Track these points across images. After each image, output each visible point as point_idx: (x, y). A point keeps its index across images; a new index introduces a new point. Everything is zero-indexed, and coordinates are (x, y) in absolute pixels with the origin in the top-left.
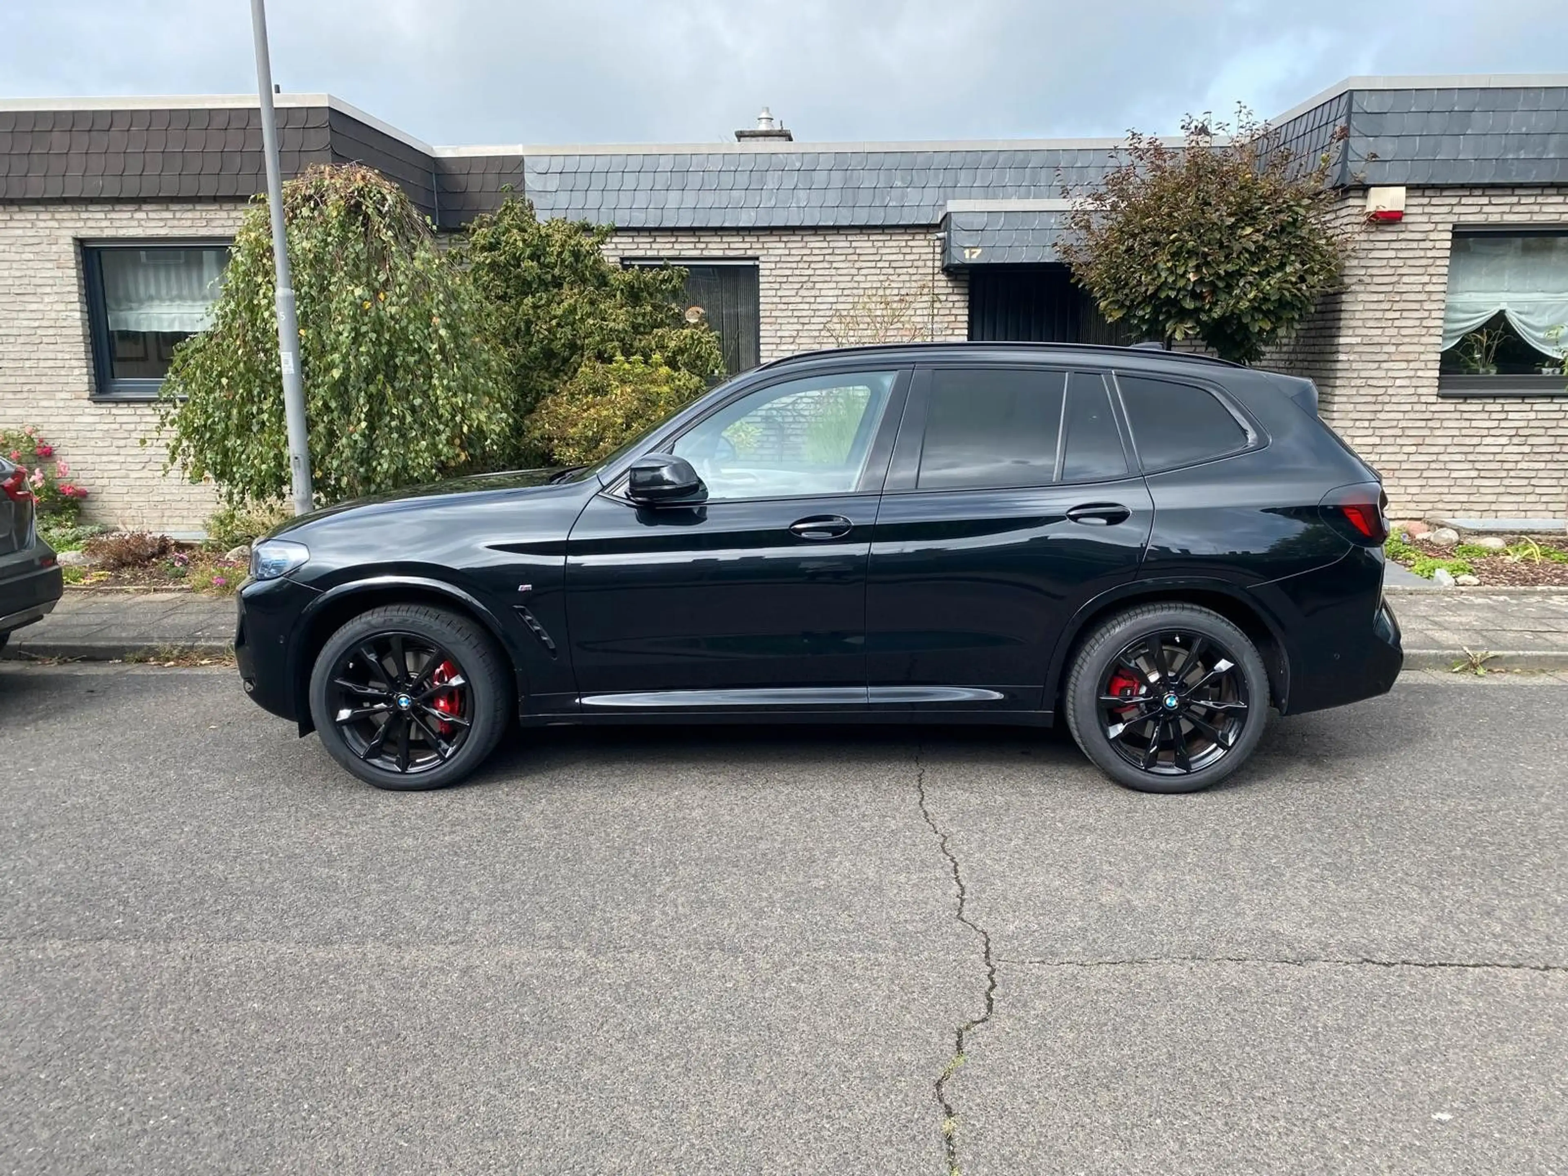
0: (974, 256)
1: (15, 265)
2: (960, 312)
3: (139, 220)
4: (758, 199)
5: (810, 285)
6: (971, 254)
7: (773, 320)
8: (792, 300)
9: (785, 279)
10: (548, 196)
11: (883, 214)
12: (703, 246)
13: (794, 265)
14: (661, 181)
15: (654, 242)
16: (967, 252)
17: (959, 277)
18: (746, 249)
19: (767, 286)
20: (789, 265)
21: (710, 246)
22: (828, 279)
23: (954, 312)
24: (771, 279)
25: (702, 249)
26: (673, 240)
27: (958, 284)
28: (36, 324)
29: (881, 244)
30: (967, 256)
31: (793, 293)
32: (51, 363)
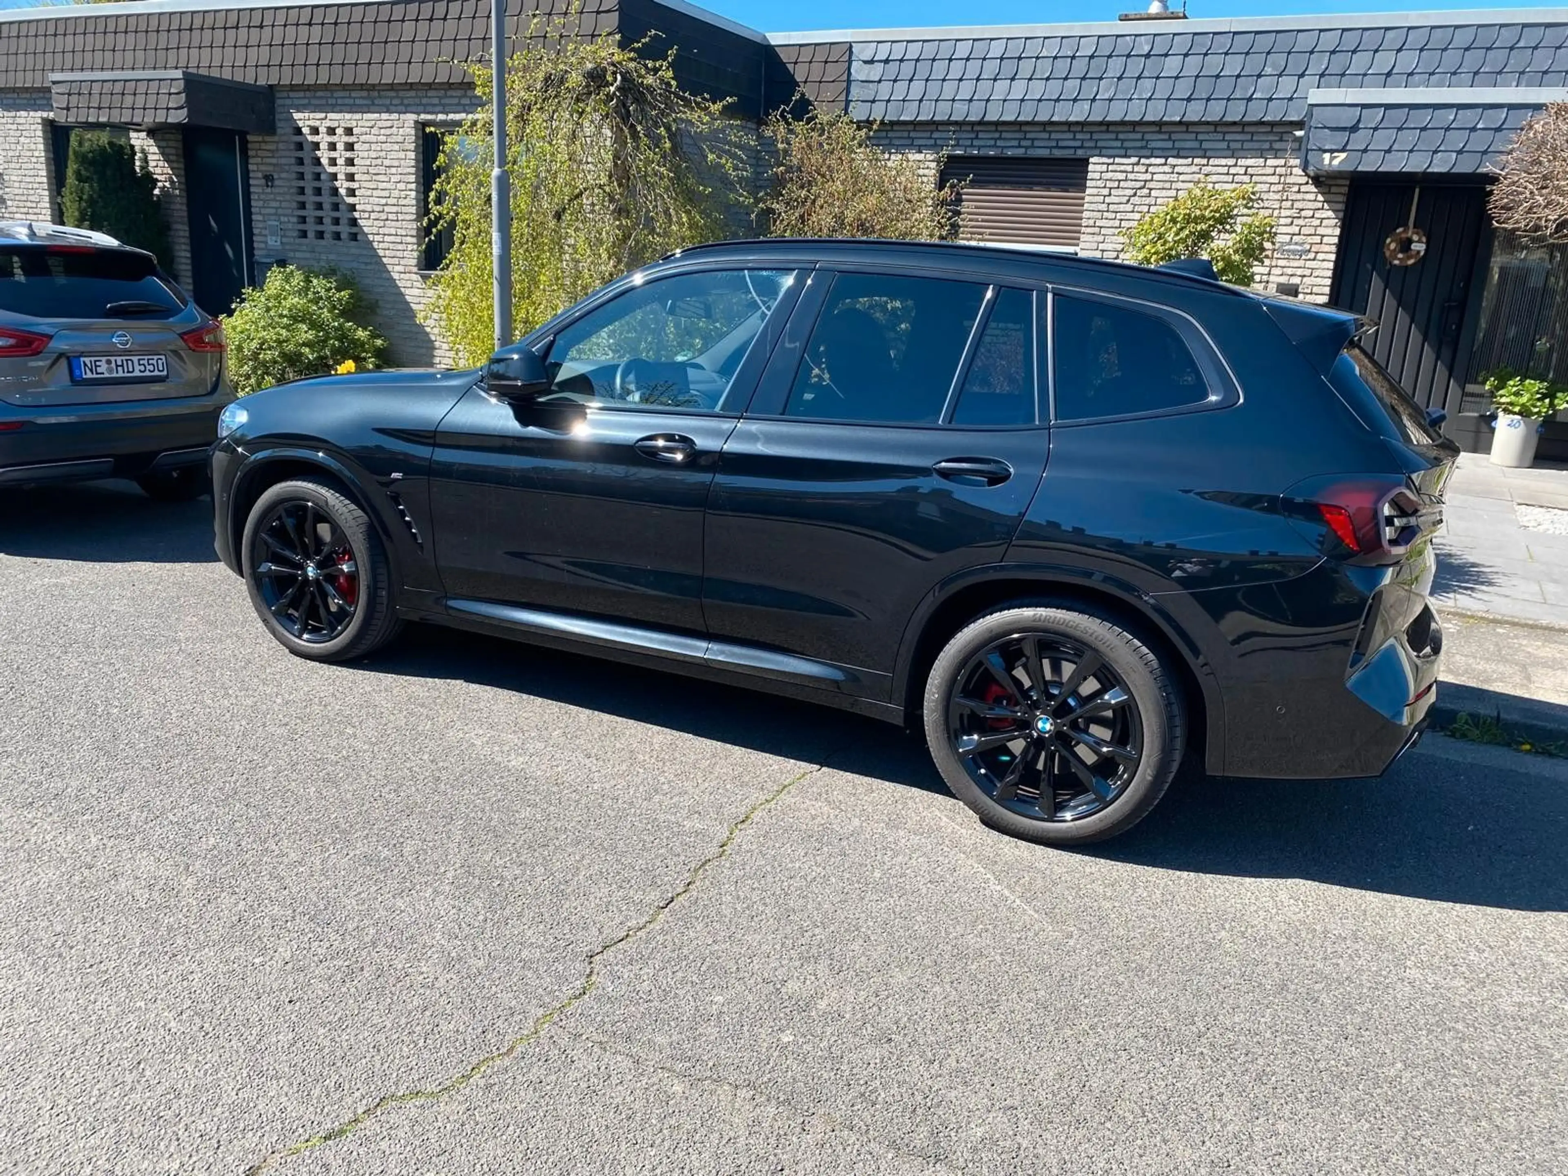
0: (1336, 162)
1: (373, 146)
2: (1329, 231)
3: (464, 105)
4: (1095, 89)
5: (1145, 191)
6: (1332, 159)
7: (1097, 230)
8: (1122, 208)
9: (1116, 184)
10: (871, 85)
11: (1243, 109)
12: (1028, 143)
13: (1129, 168)
14: (990, 68)
15: (977, 138)
16: (1327, 156)
17: (1333, 190)
18: (1076, 148)
19: (1095, 191)
20: (1122, 168)
21: (1036, 143)
22: (1168, 185)
23: (1320, 231)
24: (1099, 184)
25: (1026, 148)
26: (997, 135)
27: (1331, 197)
28: (383, 201)
29: (1239, 145)
30: (1327, 162)
31: (1125, 199)
32: (392, 239)
